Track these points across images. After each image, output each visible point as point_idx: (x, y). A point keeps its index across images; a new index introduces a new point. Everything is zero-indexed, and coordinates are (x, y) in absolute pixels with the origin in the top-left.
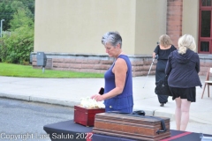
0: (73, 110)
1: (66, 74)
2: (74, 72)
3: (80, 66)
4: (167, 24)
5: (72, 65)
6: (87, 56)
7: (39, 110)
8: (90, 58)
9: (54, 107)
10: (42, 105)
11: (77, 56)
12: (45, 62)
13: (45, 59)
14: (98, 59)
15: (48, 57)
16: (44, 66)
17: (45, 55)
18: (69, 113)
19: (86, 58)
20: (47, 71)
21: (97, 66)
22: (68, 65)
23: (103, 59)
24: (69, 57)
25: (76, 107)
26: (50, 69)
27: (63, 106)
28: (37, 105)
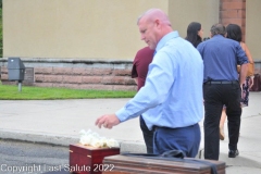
0: (68, 151)
1: (57, 93)
2: (69, 89)
3: (79, 79)
4: (221, 9)
5: (66, 78)
6: (91, 63)
7: (12, 153)
8: (95, 66)
9: (37, 147)
10: (17, 144)
11: (74, 62)
12: (22, 74)
13: (22, 69)
14: (109, 67)
15: (26, 65)
16: (20, 81)
17: (21, 62)
18: (62, 156)
19: (90, 67)
20: (26, 89)
21: (107, 78)
22: (60, 78)
23: (116, 67)
24: (61, 66)
25: (71, 147)
26: (30, 84)
27: (53, 145)
28: (10, 144)
